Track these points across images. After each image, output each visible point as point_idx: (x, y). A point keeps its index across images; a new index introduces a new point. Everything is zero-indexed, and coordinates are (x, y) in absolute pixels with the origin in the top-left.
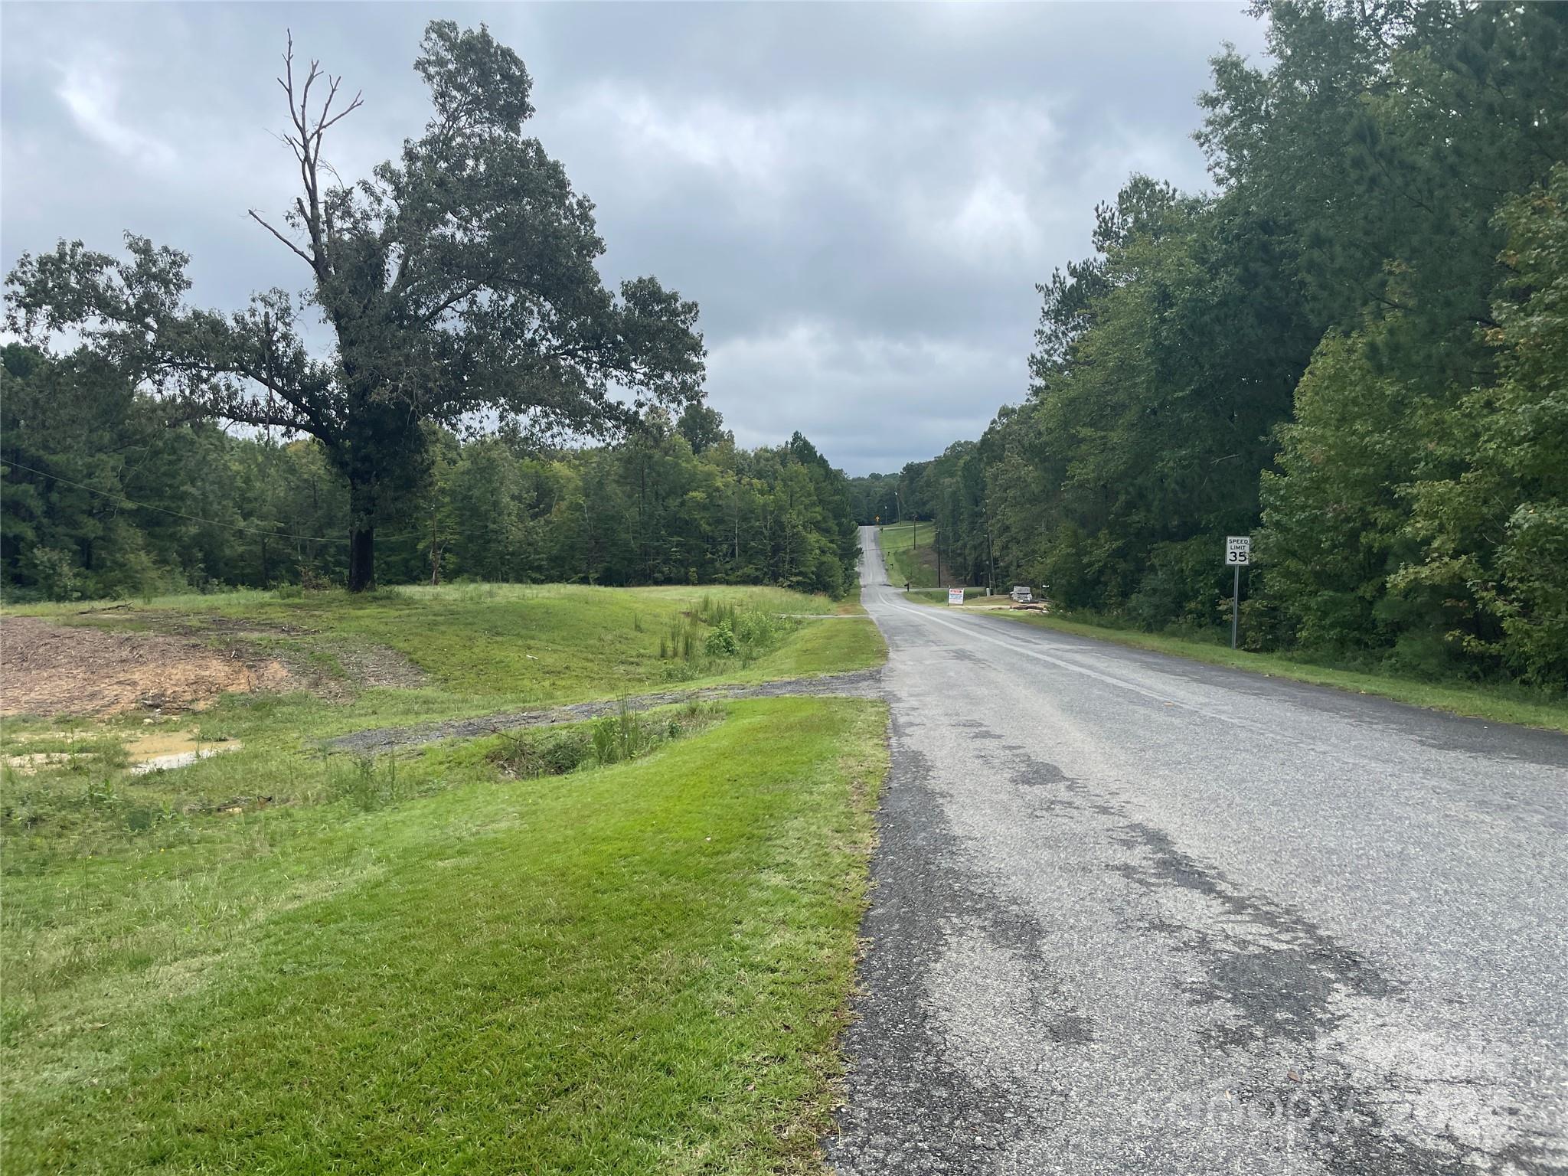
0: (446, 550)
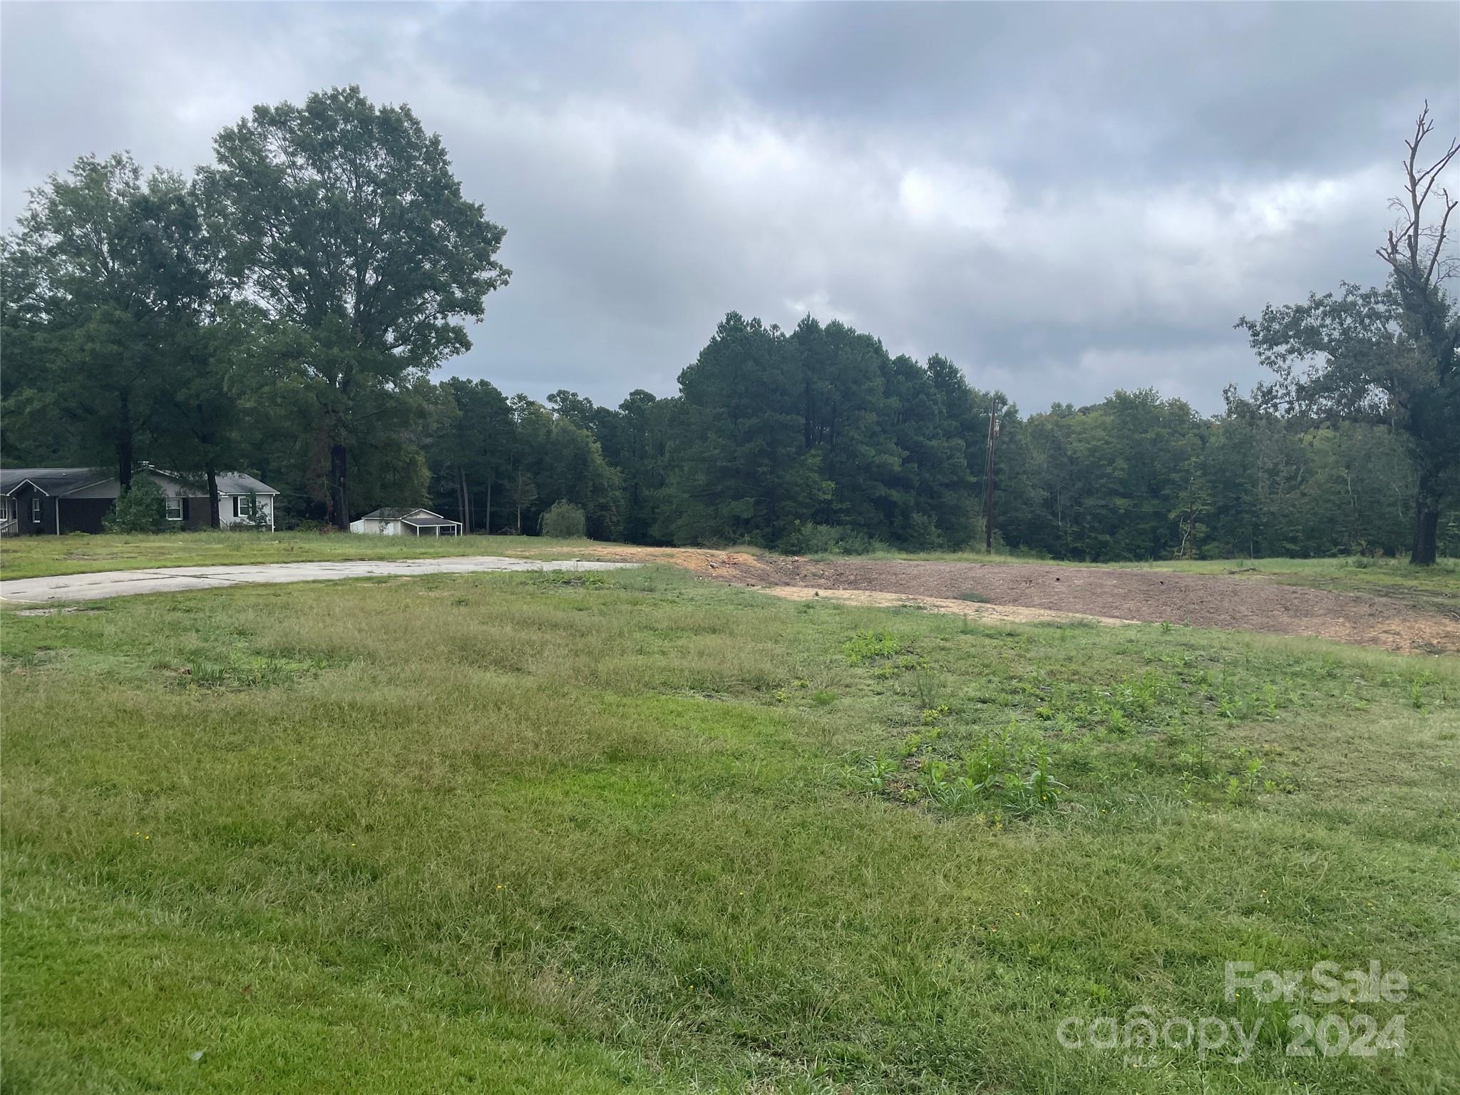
0: (1195, 521)
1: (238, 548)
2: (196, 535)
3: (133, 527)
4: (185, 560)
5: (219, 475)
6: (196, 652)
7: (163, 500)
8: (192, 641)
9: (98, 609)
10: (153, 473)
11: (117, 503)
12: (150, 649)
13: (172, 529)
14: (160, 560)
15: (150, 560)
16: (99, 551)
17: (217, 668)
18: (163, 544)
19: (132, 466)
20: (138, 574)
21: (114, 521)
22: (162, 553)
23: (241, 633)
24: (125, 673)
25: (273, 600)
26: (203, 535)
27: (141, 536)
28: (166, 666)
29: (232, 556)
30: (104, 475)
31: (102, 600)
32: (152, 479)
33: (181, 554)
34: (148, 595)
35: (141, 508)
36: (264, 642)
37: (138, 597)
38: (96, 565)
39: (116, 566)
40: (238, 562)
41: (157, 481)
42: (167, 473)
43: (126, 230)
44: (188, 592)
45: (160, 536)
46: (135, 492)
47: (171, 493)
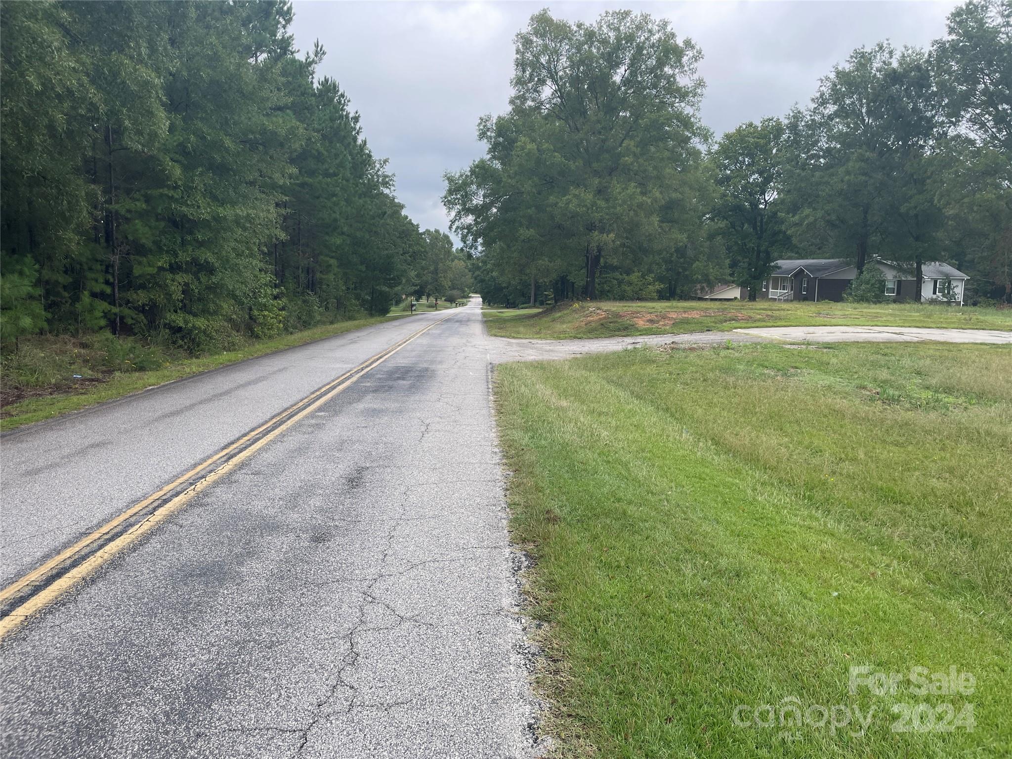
1: (929, 317)
2: (902, 306)
3: (862, 299)
4: (891, 322)
5: (925, 264)
6: (885, 382)
7: (884, 281)
8: (884, 374)
9: (829, 348)
10: (880, 263)
11: (854, 283)
12: (856, 376)
13: (888, 301)
14: (874, 321)
15: (868, 321)
16: (837, 313)
17: (897, 393)
18: (878, 311)
19: (866, 257)
20: (859, 329)
21: (851, 294)
22: (877, 316)
23: (919, 373)
24: (838, 388)
25: (946, 353)
26: (908, 306)
27: (865, 305)
28: (864, 388)
29: (924, 322)
30: (848, 264)
31: (833, 343)
32: (877, 266)
33: (890, 318)
34: (861, 343)
35: (868, 286)
36: (934, 382)
37: (856, 343)
38: (833, 321)
39: (846, 323)
40: (927, 326)
41: (882, 268)
42: (889, 263)
43: (879, 95)
44: (888, 343)
45: (878, 306)
46: (866, 275)
47: (890, 277)
